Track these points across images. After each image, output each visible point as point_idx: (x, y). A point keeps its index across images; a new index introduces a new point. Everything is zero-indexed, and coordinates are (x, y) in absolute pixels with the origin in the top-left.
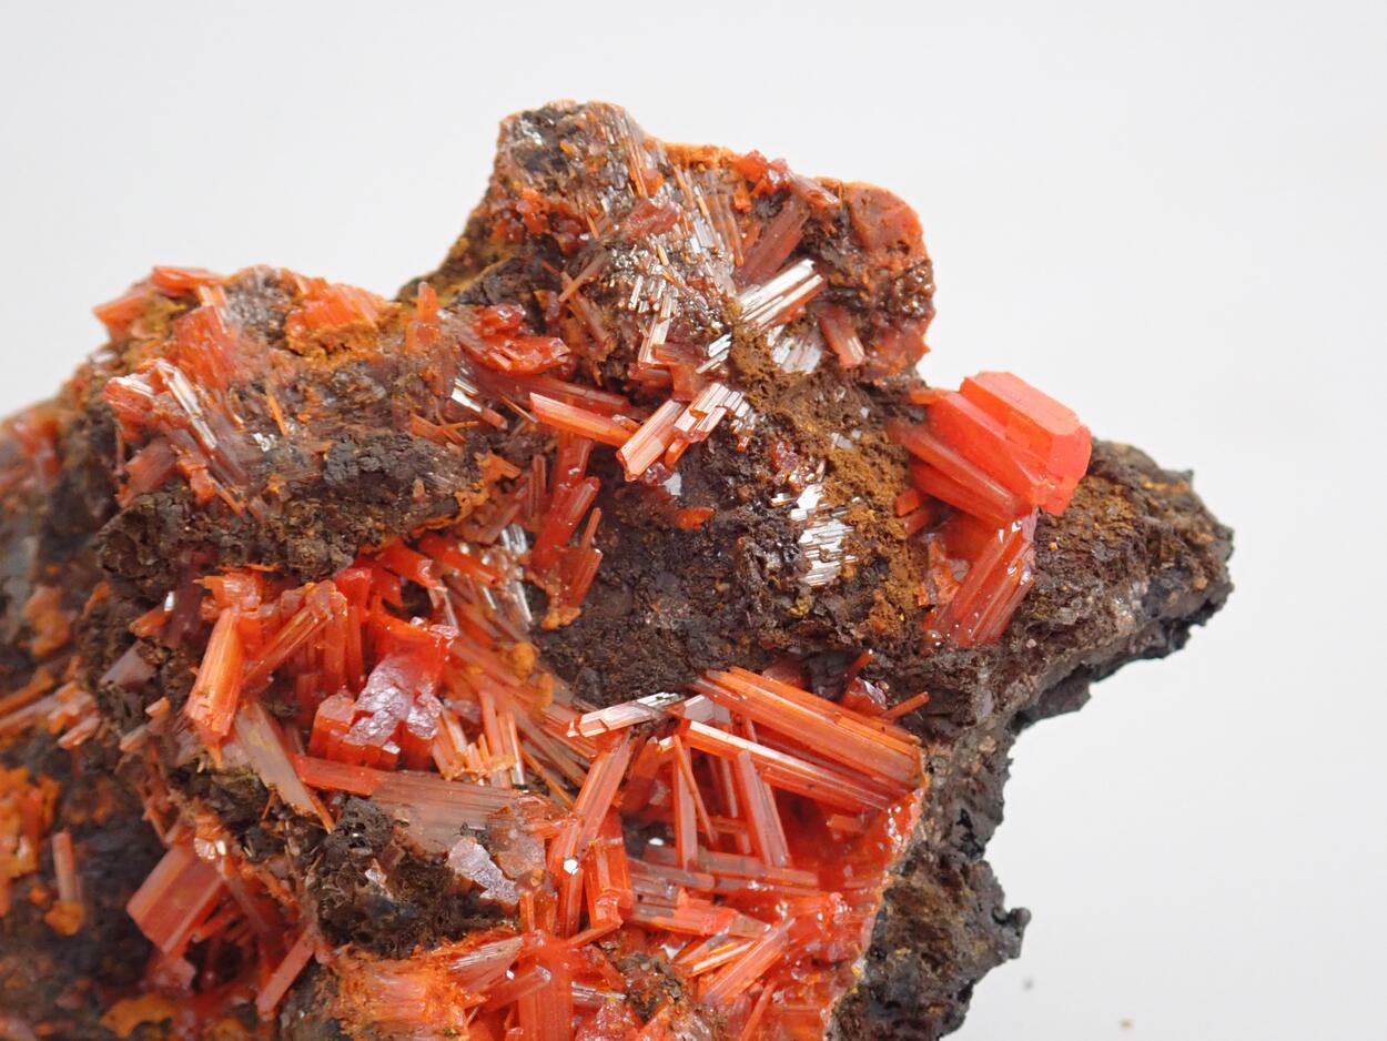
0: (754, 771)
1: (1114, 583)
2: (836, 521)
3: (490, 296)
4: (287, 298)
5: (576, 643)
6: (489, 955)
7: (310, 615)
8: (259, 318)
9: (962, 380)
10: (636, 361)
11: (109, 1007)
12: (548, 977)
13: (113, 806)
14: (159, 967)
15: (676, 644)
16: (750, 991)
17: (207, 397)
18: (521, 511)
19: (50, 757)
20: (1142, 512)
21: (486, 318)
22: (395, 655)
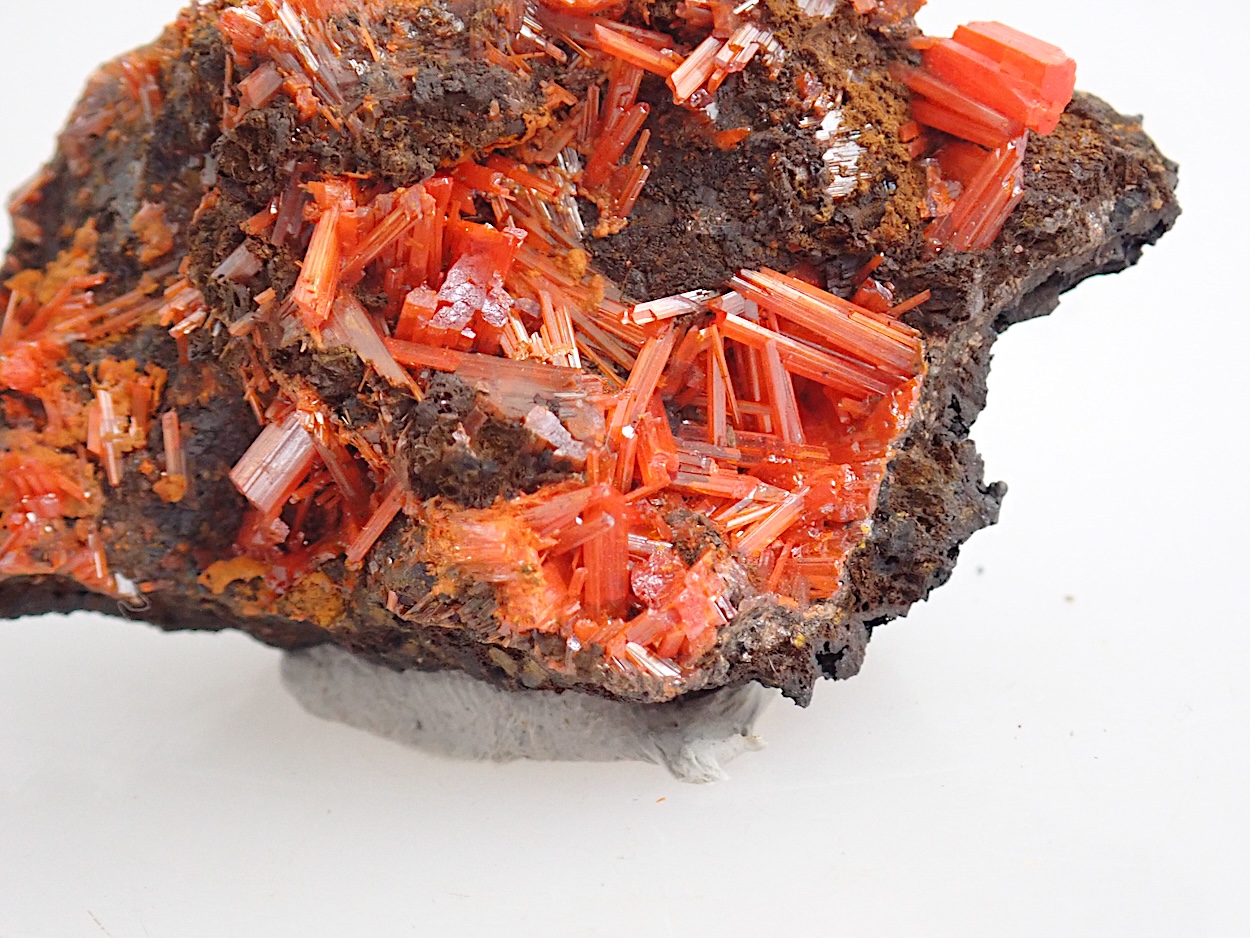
0: (778, 358)
1: (1088, 199)
2: (852, 143)
5: (624, 249)
6: (558, 506)
7: (403, 214)
9: (955, 28)
10: (683, 1)
11: (206, 568)
12: (612, 522)
13: (216, 389)
14: (255, 527)
15: (714, 247)
16: (774, 547)
17: (311, 26)
18: (575, 137)
19: (158, 348)
20: (1108, 142)
22: (470, 255)
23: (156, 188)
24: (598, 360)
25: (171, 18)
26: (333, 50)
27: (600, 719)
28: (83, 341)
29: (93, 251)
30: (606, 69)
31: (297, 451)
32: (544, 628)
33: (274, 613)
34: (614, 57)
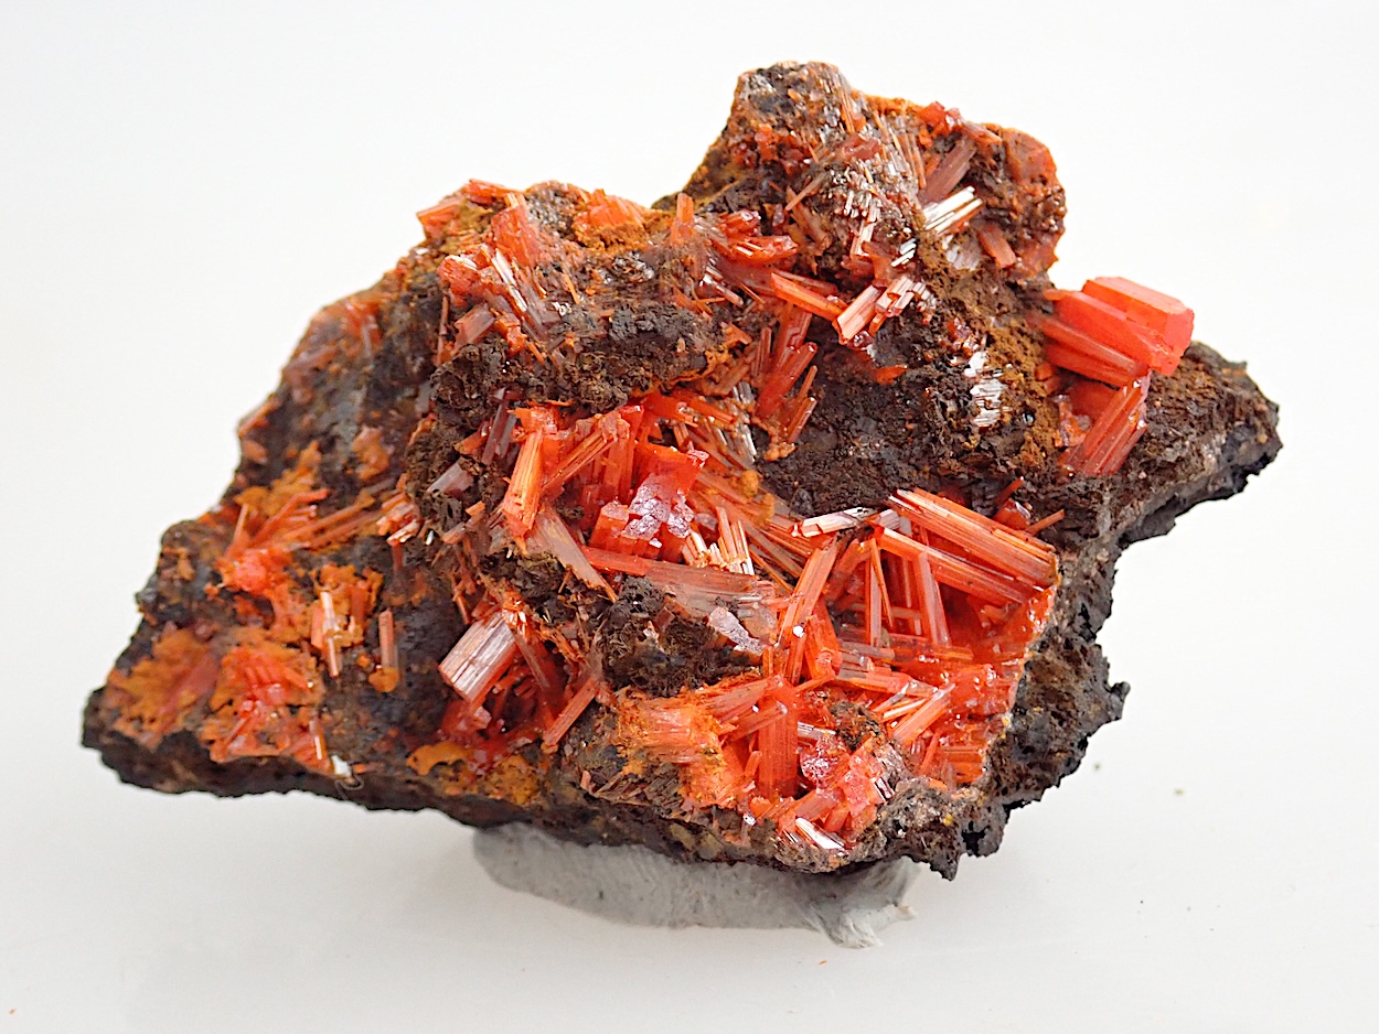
0: (929, 568)
1: (1203, 433)
2: (995, 380)
3: (731, 205)
4: (572, 206)
5: (792, 471)
6: (736, 696)
7: (601, 436)
8: (551, 220)
9: (1084, 282)
10: (848, 254)
11: (414, 751)
12: (785, 711)
13: (427, 592)
14: (460, 715)
15: (873, 470)
16: (924, 736)
17: (521, 273)
18: (748, 372)
19: (375, 555)
20: (1219, 384)
21: (730, 221)
22: (657, 474)
23: (375, 415)
24: (770, 569)
25: (391, 265)
26: (539, 293)
27: (766, 891)
28: (306, 549)
29: (316, 470)
30: (776, 314)
31: (500, 647)
32: (723, 805)
33: (475, 792)
34: (785, 302)
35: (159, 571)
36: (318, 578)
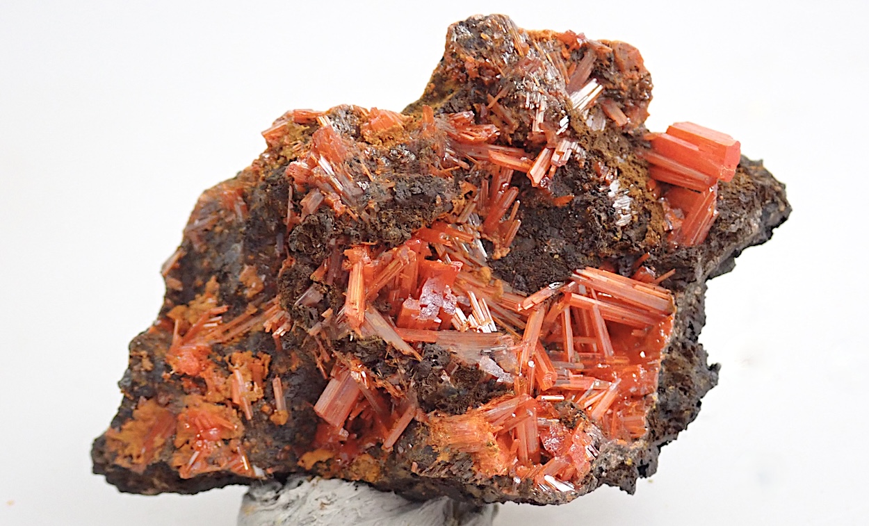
0: (598, 313)
1: (750, 211)
2: (626, 196)
3: (455, 108)
4: (358, 119)
5: (510, 264)
6: (500, 409)
7: (399, 262)
8: (346, 129)
9: (667, 127)
10: (531, 131)
11: (300, 457)
12: (531, 414)
13: (299, 363)
14: (329, 434)
16: (608, 413)
17: (336, 167)
18: (476, 207)
19: (264, 344)
20: (754, 179)
21: (456, 118)
22: (432, 278)
23: (251, 257)
24: (505, 326)
28: (220, 343)
29: (217, 293)
30: (489, 170)
32: (501, 474)
34: (495, 164)
35: (130, 367)
36: (230, 361)
